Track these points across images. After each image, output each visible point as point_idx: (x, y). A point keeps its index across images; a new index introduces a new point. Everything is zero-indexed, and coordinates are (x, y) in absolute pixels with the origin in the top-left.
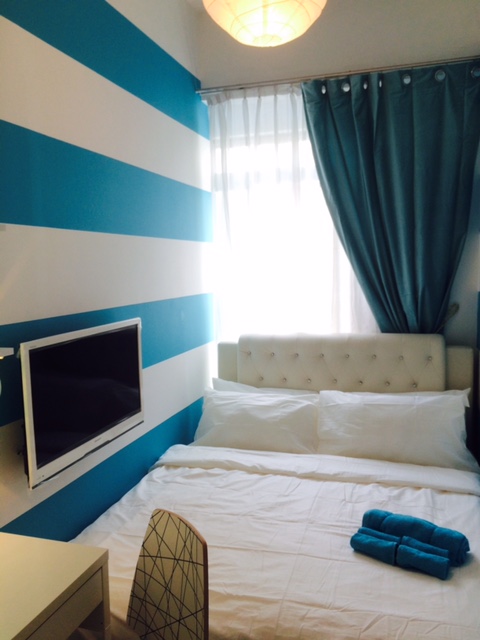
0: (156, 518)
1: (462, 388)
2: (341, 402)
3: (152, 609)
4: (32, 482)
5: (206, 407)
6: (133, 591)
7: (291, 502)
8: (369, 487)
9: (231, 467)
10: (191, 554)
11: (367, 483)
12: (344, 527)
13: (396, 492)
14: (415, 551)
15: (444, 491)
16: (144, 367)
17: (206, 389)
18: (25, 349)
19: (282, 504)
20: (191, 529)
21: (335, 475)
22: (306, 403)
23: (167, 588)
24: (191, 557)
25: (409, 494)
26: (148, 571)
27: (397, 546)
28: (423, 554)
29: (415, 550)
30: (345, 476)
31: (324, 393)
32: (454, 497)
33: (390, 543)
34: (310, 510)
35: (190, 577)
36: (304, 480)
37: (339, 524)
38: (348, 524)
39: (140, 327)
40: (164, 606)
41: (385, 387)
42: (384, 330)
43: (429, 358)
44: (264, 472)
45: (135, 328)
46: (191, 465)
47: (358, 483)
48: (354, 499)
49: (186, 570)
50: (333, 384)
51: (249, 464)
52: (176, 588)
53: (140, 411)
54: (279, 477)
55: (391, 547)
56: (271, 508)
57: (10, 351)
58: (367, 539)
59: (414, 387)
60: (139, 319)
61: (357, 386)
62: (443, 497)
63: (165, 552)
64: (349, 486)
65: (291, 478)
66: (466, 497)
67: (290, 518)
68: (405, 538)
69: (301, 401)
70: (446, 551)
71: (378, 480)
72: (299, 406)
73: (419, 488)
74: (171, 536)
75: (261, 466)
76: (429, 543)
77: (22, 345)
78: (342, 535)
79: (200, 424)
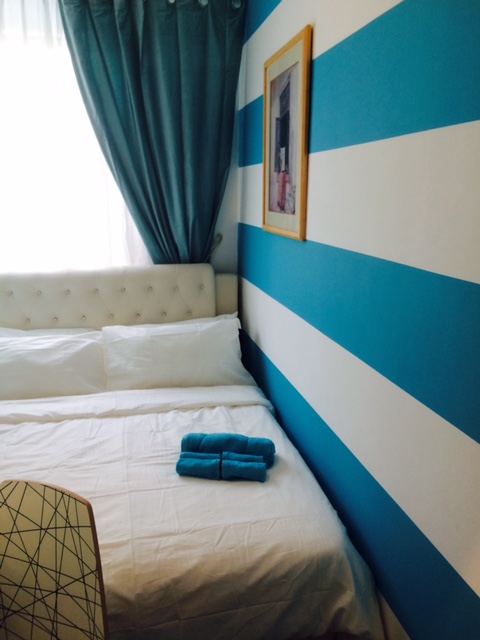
0: (6, 491)
1: (231, 313)
2: (127, 337)
3: (10, 590)
7: (101, 443)
8: (170, 415)
10: (67, 519)
11: (167, 411)
12: (162, 456)
13: (196, 414)
14: (236, 463)
15: (234, 406)
19: (92, 447)
20: (63, 493)
21: (135, 409)
22: (89, 341)
23: (32, 563)
24: (68, 522)
25: (208, 414)
27: (221, 462)
28: (243, 464)
29: (235, 461)
31: (106, 329)
32: (244, 410)
33: (214, 461)
34: (124, 447)
35: (69, 542)
36: (104, 420)
37: (156, 454)
38: (165, 453)
40: (30, 581)
41: (162, 318)
42: (157, 261)
43: (201, 287)
44: (58, 419)
47: (158, 413)
48: (161, 428)
49: (60, 537)
50: (111, 320)
52: (47, 558)
54: (76, 421)
55: (216, 464)
56: (82, 454)
58: (191, 462)
59: (188, 315)
61: (135, 319)
62: (236, 410)
63: (25, 526)
64: (151, 417)
65: (91, 420)
66: (253, 407)
67: (108, 459)
68: (224, 453)
69: (84, 340)
70: (261, 457)
72: (82, 345)
73: (213, 407)
74: (32, 506)
75: (54, 414)
76: (244, 453)
78: (163, 464)
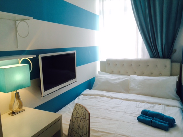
0: (76, 106)
1: (176, 75)
2: (137, 79)
5: (96, 79)
6: (69, 127)
7: (119, 106)
8: (145, 103)
9: (102, 96)
10: (85, 117)
12: (136, 114)
13: (153, 105)
14: (157, 122)
15: (168, 106)
16: (77, 66)
17: (96, 74)
19: (117, 107)
20: (85, 109)
21: (134, 100)
23: (78, 126)
25: (157, 106)
26: (74, 121)
27: (152, 120)
30: (137, 100)
32: (171, 108)
33: (150, 119)
34: (125, 109)
35: (85, 123)
36: (124, 101)
37: (134, 113)
39: (76, 53)
41: (151, 75)
42: (151, 57)
43: (166, 66)
44: (112, 98)
45: (74, 54)
46: (91, 95)
48: (139, 107)
49: (84, 121)
51: (108, 96)
52: (81, 127)
53: (75, 78)
54: (116, 99)
57: (35, 56)
58: (142, 118)
59: (160, 75)
60: (75, 51)
61: (142, 74)
62: (168, 107)
63: (78, 116)
64: (138, 103)
65: (120, 100)
66: (175, 108)
67: (119, 111)
68: (155, 118)
69: (125, 78)
70: (168, 123)
71: (147, 101)
73: (160, 104)
74: (80, 111)
75: (111, 96)
76: (162, 120)
78: (135, 116)
79: (94, 84)
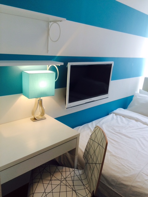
0: (96, 128)
3: (90, 157)
4: (67, 106)
5: (134, 98)
6: (86, 149)
9: (137, 120)
10: (103, 144)
16: (111, 80)
17: (136, 92)
18: (69, 65)
20: (104, 136)
23: (94, 152)
24: (102, 145)
26: (91, 144)
35: (101, 151)
39: (113, 65)
40: (92, 157)
45: (111, 65)
46: (124, 116)
49: (100, 149)
51: (144, 121)
52: (97, 153)
53: (107, 94)
57: (62, 64)
60: (113, 62)
63: (96, 140)
74: (99, 136)
77: (69, 63)
79: (130, 103)
